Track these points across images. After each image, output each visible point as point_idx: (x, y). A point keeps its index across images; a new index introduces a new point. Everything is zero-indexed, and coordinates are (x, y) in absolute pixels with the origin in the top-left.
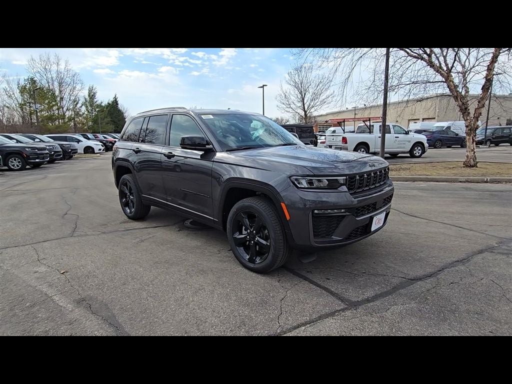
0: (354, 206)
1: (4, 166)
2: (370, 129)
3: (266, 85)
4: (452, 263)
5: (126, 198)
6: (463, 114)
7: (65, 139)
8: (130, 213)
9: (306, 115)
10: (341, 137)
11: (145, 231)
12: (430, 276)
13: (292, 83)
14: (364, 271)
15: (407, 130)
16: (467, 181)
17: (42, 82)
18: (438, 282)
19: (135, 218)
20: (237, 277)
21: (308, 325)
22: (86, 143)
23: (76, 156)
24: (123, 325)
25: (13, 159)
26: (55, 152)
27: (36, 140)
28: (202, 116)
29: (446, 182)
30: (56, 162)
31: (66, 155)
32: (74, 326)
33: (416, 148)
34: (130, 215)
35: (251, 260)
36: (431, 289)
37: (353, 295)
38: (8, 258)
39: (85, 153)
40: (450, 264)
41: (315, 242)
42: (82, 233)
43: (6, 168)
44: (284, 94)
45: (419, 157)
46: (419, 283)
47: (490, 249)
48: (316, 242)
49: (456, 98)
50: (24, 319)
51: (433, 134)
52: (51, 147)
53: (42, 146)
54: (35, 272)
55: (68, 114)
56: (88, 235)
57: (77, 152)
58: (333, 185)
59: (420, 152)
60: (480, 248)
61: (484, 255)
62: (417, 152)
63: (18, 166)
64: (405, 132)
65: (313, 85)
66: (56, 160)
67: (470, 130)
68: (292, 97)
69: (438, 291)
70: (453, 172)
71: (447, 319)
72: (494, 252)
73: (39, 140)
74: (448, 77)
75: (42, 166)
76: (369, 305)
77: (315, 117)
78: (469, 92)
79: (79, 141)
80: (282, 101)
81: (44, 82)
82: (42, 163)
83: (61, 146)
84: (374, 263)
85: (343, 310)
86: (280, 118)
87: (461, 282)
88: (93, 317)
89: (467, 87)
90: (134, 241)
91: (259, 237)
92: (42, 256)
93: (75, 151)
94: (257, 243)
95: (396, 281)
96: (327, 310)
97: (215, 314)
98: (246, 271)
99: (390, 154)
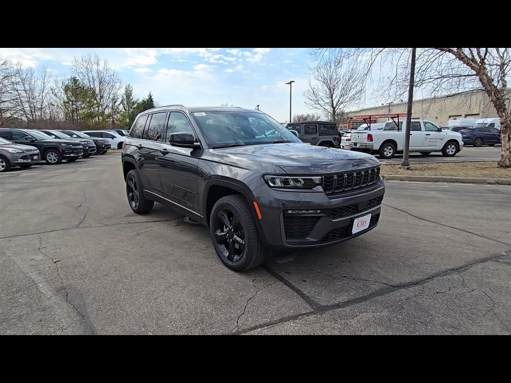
0: (331, 207)
1: (42, 160)
2: (398, 126)
3: (294, 82)
4: (446, 271)
5: (133, 192)
6: (498, 110)
7: (101, 135)
8: (135, 207)
9: (334, 112)
10: (367, 134)
11: (145, 225)
12: (416, 283)
13: (320, 78)
14: (345, 275)
15: (439, 128)
16: (497, 183)
17: (85, 82)
18: (422, 291)
19: (140, 211)
20: (214, 275)
21: (266, 327)
22: (120, 139)
23: (110, 151)
24: (90, 314)
25: (50, 153)
26: (89, 147)
27: (73, 136)
28: (195, 114)
29: (473, 183)
30: (91, 156)
31: (100, 151)
32: (46, 312)
33: (449, 147)
34: (135, 209)
35: (230, 258)
36: (412, 297)
37: (324, 299)
38: (14, 245)
39: (118, 149)
40: (443, 272)
41: (286, 243)
42: (88, 225)
43: (45, 161)
44: (313, 90)
45: (453, 156)
46: (400, 290)
47: (496, 258)
48: (288, 243)
49: (489, 93)
50: (6, 303)
51: (472, 131)
52: (86, 143)
53: (77, 142)
54: (32, 260)
55: (107, 112)
56: (92, 227)
57: (110, 148)
58: (309, 185)
59: (454, 150)
60: (483, 255)
61: (486, 264)
62: (451, 150)
63: (55, 160)
64: (437, 130)
65: (342, 81)
66: (90, 154)
67: (506, 127)
68: (320, 93)
69: (419, 301)
70: (484, 172)
71: (417, 331)
72: (499, 262)
73: (76, 136)
74: (480, 69)
75: (77, 160)
76: (337, 310)
77: (347, 113)
78: (506, 86)
79: (113, 137)
80: (311, 98)
81: (86, 81)
82: (77, 158)
83: (95, 142)
84: (360, 267)
85: (308, 314)
86: (311, 115)
87: (448, 292)
88: (65, 305)
89: (504, 80)
90: (130, 234)
91: (237, 235)
92: (44, 245)
93: (108, 147)
94: (235, 242)
95: (375, 287)
96: (292, 313)
97: (179, 310)
98: (226, 269)
99: (420, 153)
